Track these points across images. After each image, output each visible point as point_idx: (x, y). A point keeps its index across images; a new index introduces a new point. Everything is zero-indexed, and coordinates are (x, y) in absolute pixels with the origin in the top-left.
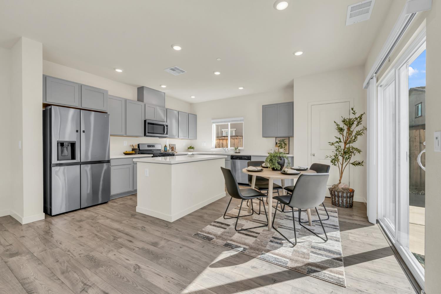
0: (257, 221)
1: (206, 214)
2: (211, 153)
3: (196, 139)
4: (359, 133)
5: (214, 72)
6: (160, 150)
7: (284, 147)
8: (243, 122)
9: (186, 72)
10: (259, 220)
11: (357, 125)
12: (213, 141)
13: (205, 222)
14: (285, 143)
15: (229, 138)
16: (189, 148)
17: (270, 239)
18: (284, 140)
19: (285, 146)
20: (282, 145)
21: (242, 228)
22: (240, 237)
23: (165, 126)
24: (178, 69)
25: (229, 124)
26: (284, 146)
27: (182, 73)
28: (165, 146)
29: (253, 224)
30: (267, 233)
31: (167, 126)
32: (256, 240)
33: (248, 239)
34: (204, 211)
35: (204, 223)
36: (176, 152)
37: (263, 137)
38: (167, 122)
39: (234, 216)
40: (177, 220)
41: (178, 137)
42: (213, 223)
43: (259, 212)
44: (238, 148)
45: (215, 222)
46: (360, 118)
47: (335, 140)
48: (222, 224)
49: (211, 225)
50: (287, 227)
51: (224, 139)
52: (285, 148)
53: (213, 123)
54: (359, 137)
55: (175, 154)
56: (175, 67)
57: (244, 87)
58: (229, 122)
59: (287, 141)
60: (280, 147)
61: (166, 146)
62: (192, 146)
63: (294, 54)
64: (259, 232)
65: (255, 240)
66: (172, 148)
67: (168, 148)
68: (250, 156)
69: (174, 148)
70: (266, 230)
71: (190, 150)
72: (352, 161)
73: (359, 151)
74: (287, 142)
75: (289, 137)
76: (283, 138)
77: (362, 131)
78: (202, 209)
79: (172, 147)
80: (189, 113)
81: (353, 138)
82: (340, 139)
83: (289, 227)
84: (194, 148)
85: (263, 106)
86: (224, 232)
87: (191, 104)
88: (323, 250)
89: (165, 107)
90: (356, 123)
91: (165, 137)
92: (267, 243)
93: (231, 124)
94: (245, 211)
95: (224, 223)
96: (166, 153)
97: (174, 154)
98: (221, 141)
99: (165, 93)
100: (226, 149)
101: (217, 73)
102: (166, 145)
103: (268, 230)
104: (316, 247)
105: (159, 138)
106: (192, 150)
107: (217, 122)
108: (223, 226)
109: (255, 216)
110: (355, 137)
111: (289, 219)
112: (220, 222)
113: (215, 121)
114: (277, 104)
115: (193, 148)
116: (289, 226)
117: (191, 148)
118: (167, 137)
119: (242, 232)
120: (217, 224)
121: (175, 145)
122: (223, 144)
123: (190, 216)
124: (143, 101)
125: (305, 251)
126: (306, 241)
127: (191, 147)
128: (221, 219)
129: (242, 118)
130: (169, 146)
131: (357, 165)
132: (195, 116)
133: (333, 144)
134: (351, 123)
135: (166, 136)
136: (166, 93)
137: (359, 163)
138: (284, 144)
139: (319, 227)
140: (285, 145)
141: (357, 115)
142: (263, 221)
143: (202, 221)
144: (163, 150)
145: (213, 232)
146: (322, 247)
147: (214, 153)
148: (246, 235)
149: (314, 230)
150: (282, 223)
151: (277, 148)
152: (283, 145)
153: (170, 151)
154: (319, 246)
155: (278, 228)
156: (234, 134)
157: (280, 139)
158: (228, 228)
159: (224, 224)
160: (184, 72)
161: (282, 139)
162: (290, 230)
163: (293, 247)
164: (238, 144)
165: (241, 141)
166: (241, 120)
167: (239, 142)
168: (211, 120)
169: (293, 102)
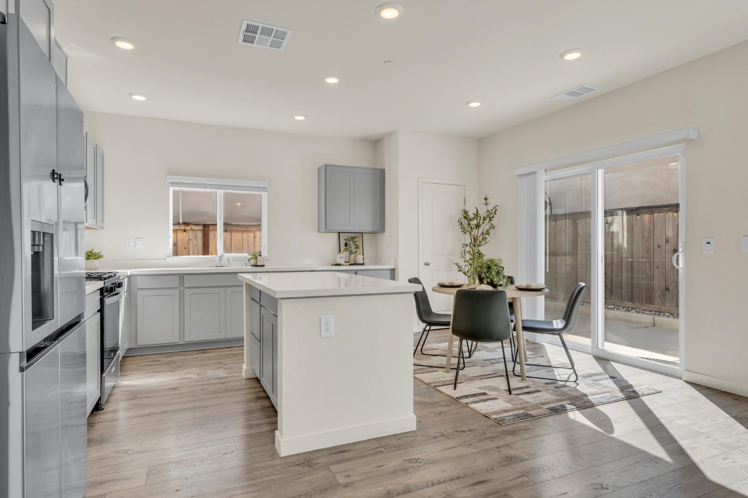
3: (103, 228)
4: (488, 233)
5: (329, 75)
7: (356, 252)
8: (264, 194)
12: (170, 235)
13: (447, 405)
14: (356, 245)
15: (220, 228)
16: (88, 257)
18: (355, 238)
19: (357, 250)
20: (351, 247)
25: (220, 193)
26: (355, 250)
35: (453, 407)
37: (326, 230)
42: (464, 401)
45: (460, 398)
46: (494, 211)
48: (474, 396)
49: (468, 404)
52: (358, 253)
54: (488, 237)
60: (348, 252)
74: (359, 243)
75: (362, 234)
76: (353, 235)
81: (481, 239)
85: (326, 165)
107: (186, 184)
108: (482, 397)
112: (467, 396)
113: (180, 181)
114: (354, 168)
115: (98, 257)
129: (264, 184)
140: (356, 248)
145: (500, 408)
152: (353, 247)
157: (346, 236)
158: (494, 397)
161: (350, 235)
164: (186, 246)
165: (196, 237)
166: (259, 188)
167: (190, 240)
168: (167, 177)
169: (383, 170)
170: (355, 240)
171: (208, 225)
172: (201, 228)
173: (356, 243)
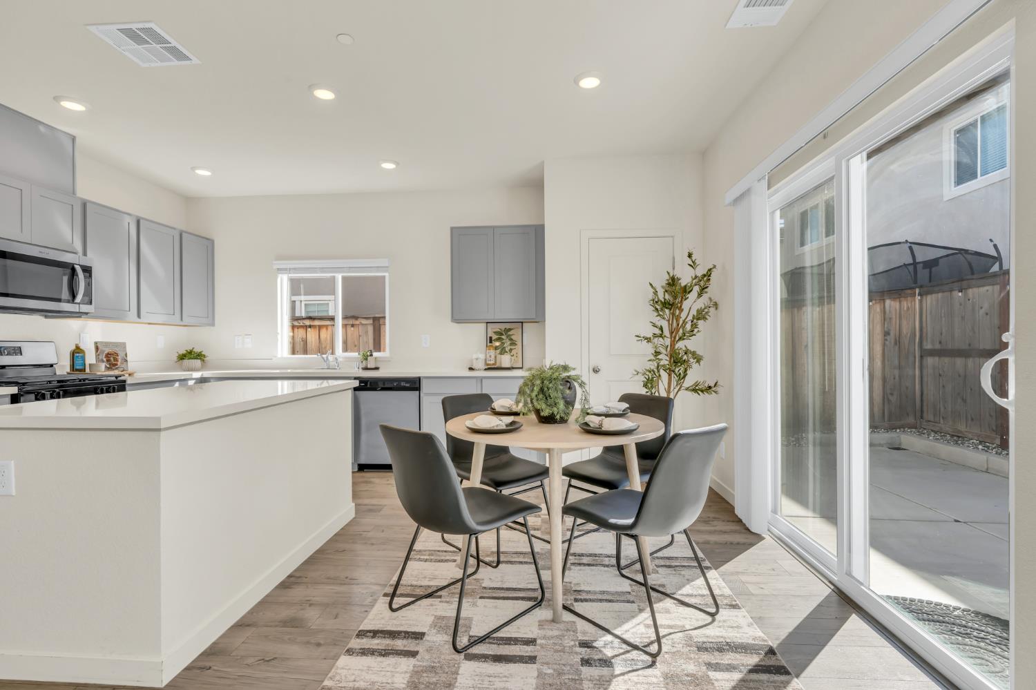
0: (502, 595)
1: (311, 605)
2: (278, 371)
3: (213, 324)
4: (701, 315)
5: (312, 87)
6: (51, 366)
7: (511, 350)
8: (386, 274)
9: (195, 61)
10: (505, 586)
11: (700, 295)
12: (279, 331)
13: (319, 645)
14: (511, 340)
15: (339, 322)
16: (182, 357)
17: (576, 653)
18: (510, 330)
19: (512, 347)
20: (504, 343)
21: (471, 634)
22: (480, 675)
23: (78, 268)
24: (161, 40)
25: (339, 277)
26: (509, 348)
27: (175, 63)
28: (77, 353)
29: (496, 607)
30: (556, 633)
31: (87, 270)
32: (541, 675)
33: (511, 675)
34: (298, 593)
35: (321, 649)
36: (130, 370)
37: (454, 320)
38: (85, 254)
39: (420, 592)
40: (188, 669)
41: (139, 316)
42: (356, 643)
43: (496, 559)
44: (371, 355)
45: (362, 634)
46: (708, 275)
47: (649, 331)
48: (393, 634)
49: (350, 652)
50: (595, 593)
51: (310, 326)
52: (514, 352)
53: (282, 270)
54: (700, 323)
55: (129, 382)
56: (147, 25)
57: (397, 163)
58: (339, 270)
59: (516, 336)
60: (498, 351)
61: (78, 347)
62: (197, 350)
63: (576, 82)
64: (530, 636)
65: (536, 674)
66: (112, 357)
67: (91, 358)
68: (419, 378)
69: (120, 358)
70: (547, 621)
71: (186, 362)
72: (689, 382)
73: (699, 360)
74: (517, 338)
75: (522, 322)
76: (508, 326)
77: (706, 310)
78: (285, 585)
79: (108, 355)
80: (184, 229)
81: (688, 327)
82: (661, 329)
83: (603, 592)
84: (204, 356)
85: (452, 229)
86: (416, 673)
87: (189, 201)
88: (728, 650)
89: (74, 193)
90: (696, 289)
91: (79, 315)
92: (578, 672)
93: (344, 279)
94: (447, 561)
95: (401, 632)
96: (84, 376)
97: (125, 381)
98: (301, 333)
99: (74, 139)
100: (331, 358)
101: (324, 94)
102: (82, 347)
103: (553, 621)
104: (708, 645)
105: (46, 317)
106: (198, 363)
107: (295, 269)
108: (400, 644)
109: (487, 577)
110: (694, 326)
111: (584, 565)
112: (382, 632)
113: (288, 267)
114: (494, 228)
115: (199, 356)
116: (598, 589)
117: (190, 355)
118: (87, 313)
119: (477, 650)
120: (376, 643)
121: (123, 345)
122: (305, 342)
123: (249, 632)
125: (691, 668)
126: (672, 631)
127: (190, 352)
128: (379, 616)
129: (383, 262)
130: (97, 348)
131: (702, 391)
132: (208, 245)
133: (648, 340)
134: (688, 291)
135: (84, 308)
136: (78, 141)
137: (710, 387)
138: (509, 343)
139: (670, 574)
140: (511, 344)
141: (700, 271)
142: (520, 590)
143: (308, 643)
144: (63, 366)
145: (373, 683)
146: (721, 640)
147: (289, 371)
148: (498, 659)
149: (663, 586)
150: (574, 582)
151: (492, 354)
152: (507, 343)
153: (102, 371)
154: (713, 638)
155: (575, 604)
157: (497, 327)
158: (420, 647)
159: (399, 633)
160: (187, 58)
161: (503, 326)
162: (610, 601)
163: (653, 664)
164: (356, 343)
165: (367, 332)
166: (378, 268)
167: (360, 336)
168: (274, 262)
169: (542, 227)
170: (509, 333)
171: (378, 318)
172: (370, 321)
173: (512, 337)
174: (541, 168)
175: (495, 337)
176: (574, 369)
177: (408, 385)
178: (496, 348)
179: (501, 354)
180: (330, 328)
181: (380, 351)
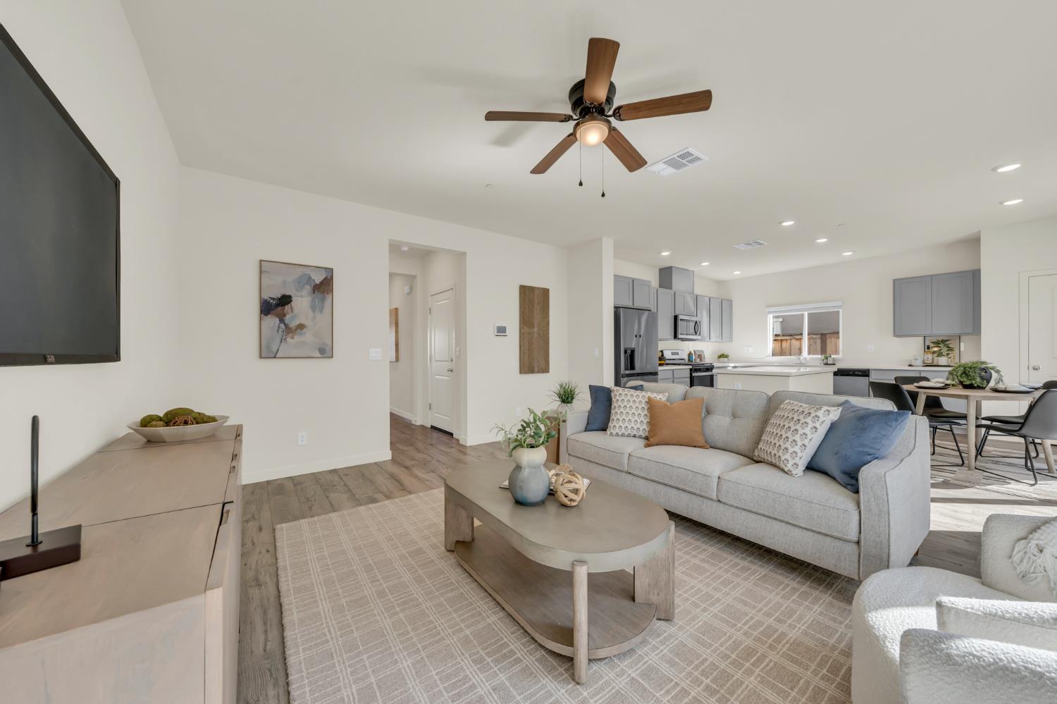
2: (765, 363)
3: (732, 341)
5: (815, 237)
6: (684, 359)
7: (948, 354)
8: (840, 310)
12: (767, 343)
15: (805, 336)
16: (720, 357)
18: (948, 341)
19: (949, 352)
20: (940, 350)
24: (758, 243)
25: (806, 314)
26: (946, 353)
27: (758, 246)
28: (690, 354)
31: (700, 322)
37: (896, 335)
38: (697, 316)
41: (710, 339)
44: (829, 357)
51: (793, 339)
52: (951, 355)
53: (769, 312)
57: (854, 252)
58: (805, 310)
59: (953, 345)
60: (936, 355)
61: (690, 352)
62: (726, 354)
63: (1002, 203)
67: (694, 357)
68: (869, 370)
69: (702, 357)
71: (722, 359)
75: (959, 336)
76: (945, 338)
79: (699, 355)
80: (723, 297)
84: (729, 357)
85: (895, 280)
89: (694, 292)
91: (696, 340)
93: (808, 314)
99: (693, 272)
101: (822, 240)
106: (726, 359)
107: (777, 311)
113: (774, 310)
114: (931, 276)
121: (703, 351)
124: (670, 288)
127: (722, 355)
129: (839, 303)
130: (695, 353)
132: (730, 302)
135: (699, 337)
140: (948, 350)
151: (929, 356)
152: (945, 349)
156: (779, 332)
157: (935, 339)
161: (941, 338)
165: (816, 343)
166: (836, 307)
168: (766, 308)
169: (979, 271)
170: (947, 343)
171: (825, 334)
172: (819, 336)
173: (950, 346)
174: (979, 233)
175: (932, 345)
176: (991, 363)
177: (860, 373)
178: (934, 353)
179: (938, 356)
180: (789, 341)
181: (836, 354)
